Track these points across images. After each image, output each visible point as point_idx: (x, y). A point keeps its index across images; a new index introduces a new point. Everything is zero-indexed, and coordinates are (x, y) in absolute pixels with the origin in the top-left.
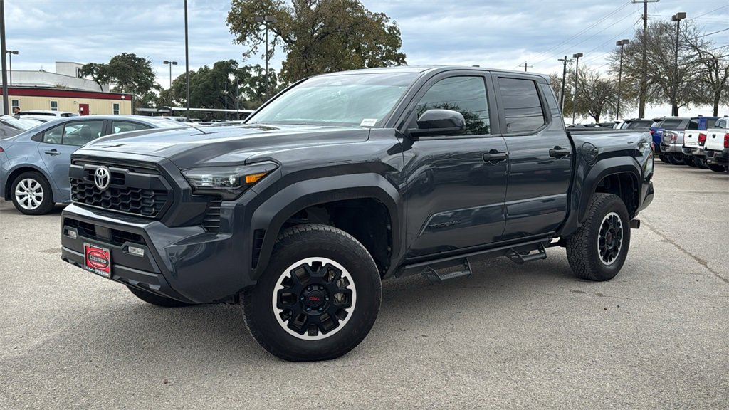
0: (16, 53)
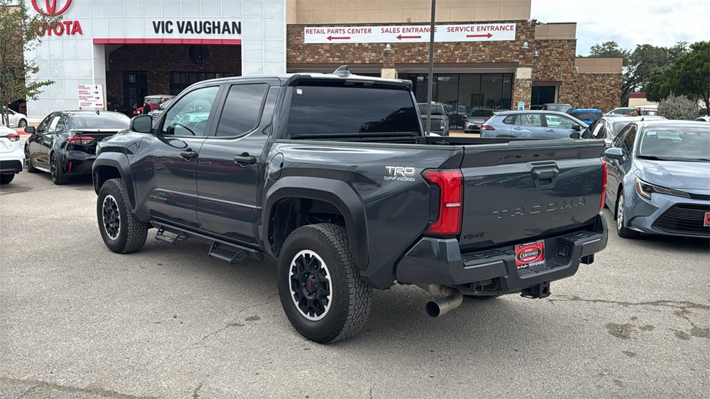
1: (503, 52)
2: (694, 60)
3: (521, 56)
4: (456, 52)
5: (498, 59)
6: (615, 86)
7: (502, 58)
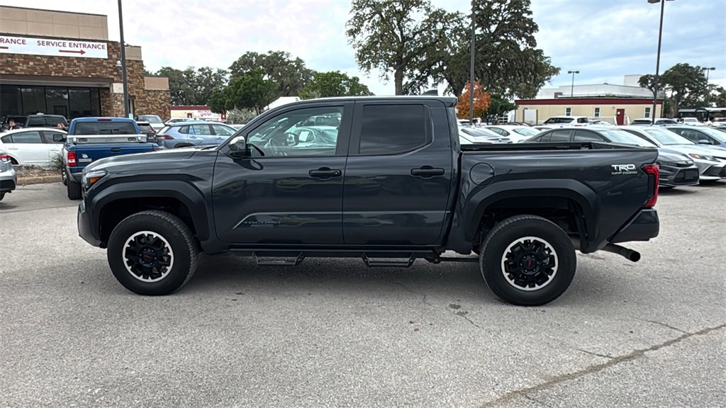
0: (577, 72)
1: (98, 68)
2: (250, 83)
3: (115, 73)
4: (50, 66)
5: (94, 74)
6: (165, 100)
7: (98, 74)
